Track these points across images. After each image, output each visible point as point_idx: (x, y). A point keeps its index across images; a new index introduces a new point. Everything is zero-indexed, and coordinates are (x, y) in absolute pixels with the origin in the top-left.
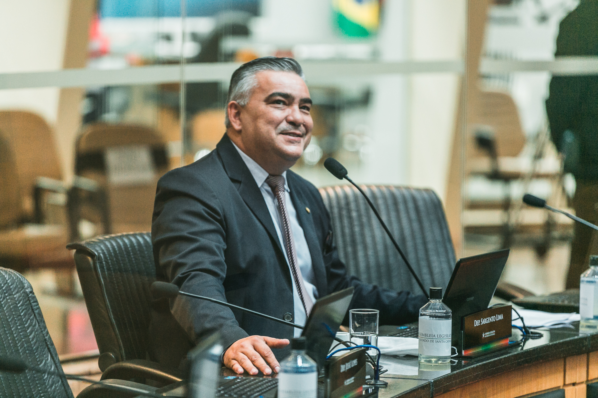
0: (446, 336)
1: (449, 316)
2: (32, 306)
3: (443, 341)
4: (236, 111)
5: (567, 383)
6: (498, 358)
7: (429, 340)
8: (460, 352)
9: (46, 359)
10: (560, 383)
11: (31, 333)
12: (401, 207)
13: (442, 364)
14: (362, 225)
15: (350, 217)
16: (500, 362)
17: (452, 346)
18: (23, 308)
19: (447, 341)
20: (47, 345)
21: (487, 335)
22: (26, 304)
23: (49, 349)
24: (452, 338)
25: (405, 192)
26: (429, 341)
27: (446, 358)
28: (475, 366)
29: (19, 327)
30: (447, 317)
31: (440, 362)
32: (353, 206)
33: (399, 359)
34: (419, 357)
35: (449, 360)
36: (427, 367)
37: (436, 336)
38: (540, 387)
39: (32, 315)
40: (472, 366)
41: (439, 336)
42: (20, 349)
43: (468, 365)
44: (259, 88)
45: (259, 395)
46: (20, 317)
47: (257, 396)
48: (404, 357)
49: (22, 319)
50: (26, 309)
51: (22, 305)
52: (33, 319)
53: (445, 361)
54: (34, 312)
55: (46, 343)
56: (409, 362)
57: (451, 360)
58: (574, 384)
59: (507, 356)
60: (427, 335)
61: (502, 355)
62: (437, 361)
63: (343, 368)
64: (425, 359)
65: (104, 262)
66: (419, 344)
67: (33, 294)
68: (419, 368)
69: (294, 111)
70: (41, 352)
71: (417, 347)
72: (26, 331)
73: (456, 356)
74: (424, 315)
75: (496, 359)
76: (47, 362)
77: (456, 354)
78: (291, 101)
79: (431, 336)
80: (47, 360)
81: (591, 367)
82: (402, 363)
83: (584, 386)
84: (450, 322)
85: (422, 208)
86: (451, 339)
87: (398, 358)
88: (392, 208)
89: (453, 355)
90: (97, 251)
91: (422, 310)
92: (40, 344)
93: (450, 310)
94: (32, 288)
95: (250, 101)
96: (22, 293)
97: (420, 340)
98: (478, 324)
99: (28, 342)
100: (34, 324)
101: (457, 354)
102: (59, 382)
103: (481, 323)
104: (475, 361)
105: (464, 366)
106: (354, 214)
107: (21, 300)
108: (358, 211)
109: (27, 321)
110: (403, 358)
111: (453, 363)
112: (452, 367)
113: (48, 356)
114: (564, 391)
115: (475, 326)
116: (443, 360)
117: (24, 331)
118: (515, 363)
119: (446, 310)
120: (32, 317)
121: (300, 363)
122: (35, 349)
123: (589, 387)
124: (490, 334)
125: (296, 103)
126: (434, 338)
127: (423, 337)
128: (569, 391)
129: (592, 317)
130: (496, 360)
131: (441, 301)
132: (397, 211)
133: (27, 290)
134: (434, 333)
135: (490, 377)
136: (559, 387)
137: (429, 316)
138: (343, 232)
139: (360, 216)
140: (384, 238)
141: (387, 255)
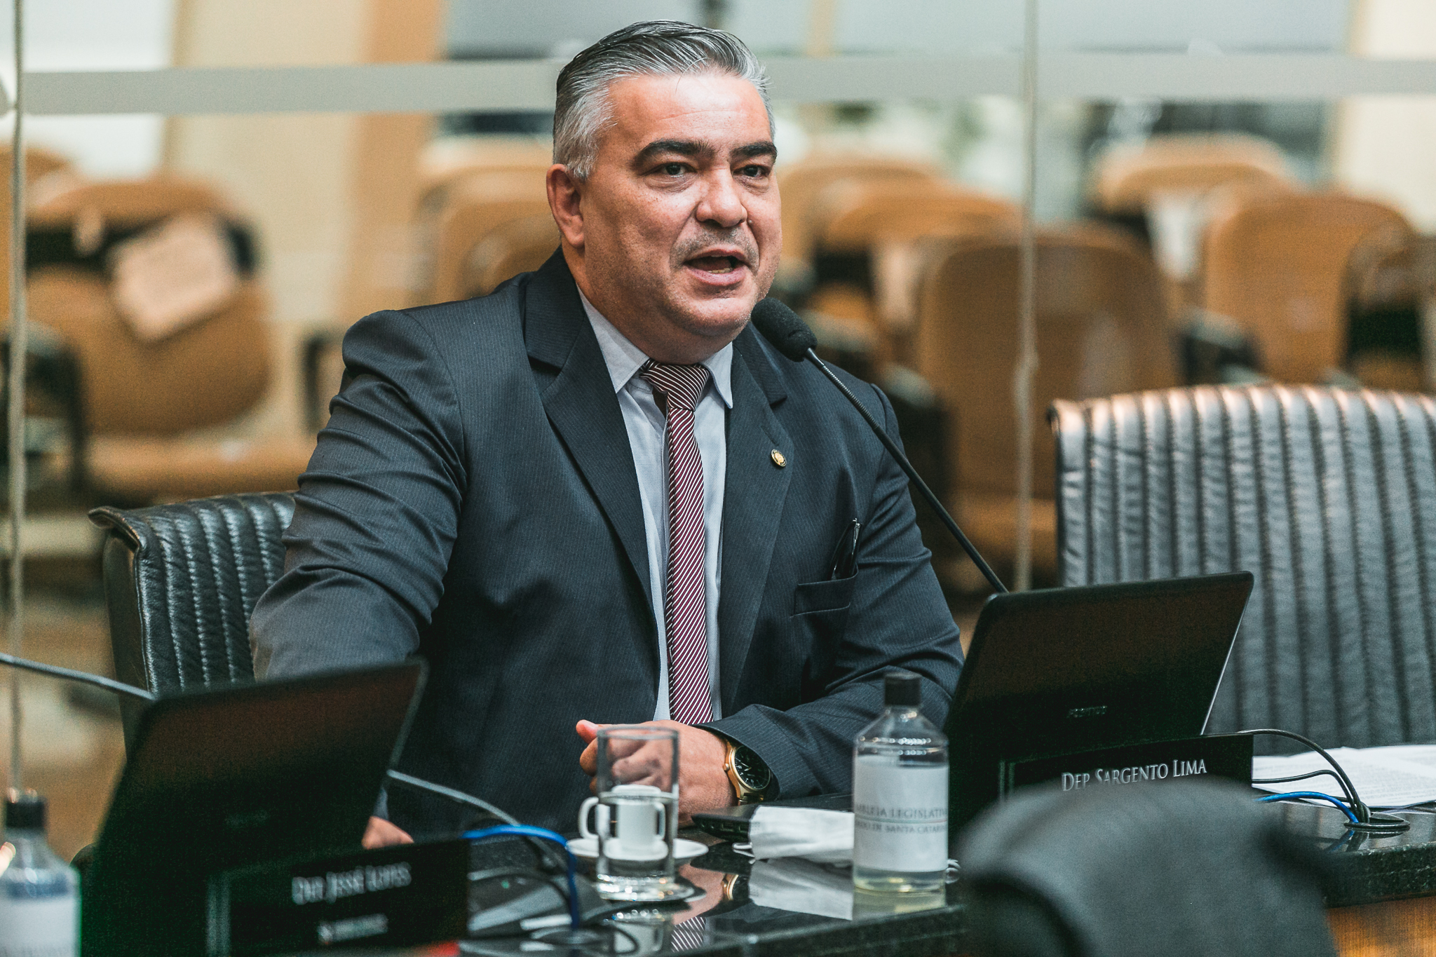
4: (570, 191)
12: (1393, 453)
15: (1228, 478)
32: (1240, 444)
44: (619, 130)
65: (169, 566)
69: (715, 185)
78: (707, 159)
88: (1363, 454)
95: (597, 164)
106: (1239, 469)
108: (1256, 461)
125: (722, 164)
132: (1379, 466)
138: (1199, 519)
139: (1258, 476)
140: (1326, 539)
141: (1330, 588)
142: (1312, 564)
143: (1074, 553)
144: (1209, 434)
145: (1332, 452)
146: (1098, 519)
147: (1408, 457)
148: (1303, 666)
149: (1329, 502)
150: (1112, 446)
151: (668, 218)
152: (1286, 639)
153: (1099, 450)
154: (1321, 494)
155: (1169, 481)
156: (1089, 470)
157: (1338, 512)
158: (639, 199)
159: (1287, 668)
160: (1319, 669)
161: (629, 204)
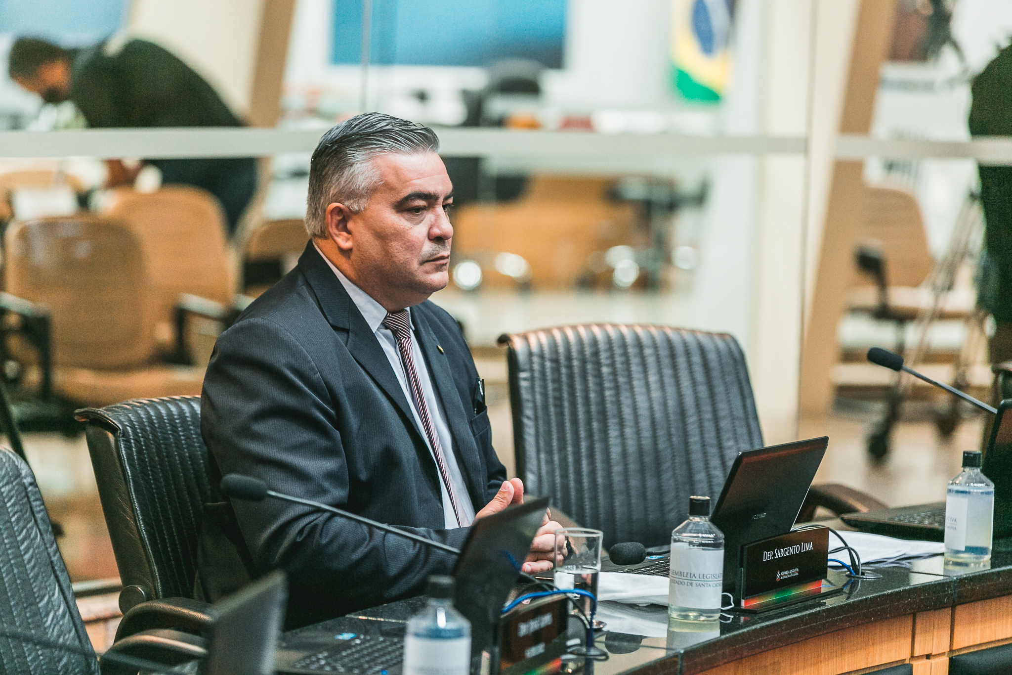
0: (713, 577)
1: (720, 544)
2: (31, 508)
3: (708, 585)
5: (916, 654)
6: (799, 614)
7: (686, 581)
8: (737, 603)
9: (51, 593)
10: (905, 654)
11: (27, 550)
12: (681, 361)
13: (706, 623)
14: (617, 388)
15: (599, 375)
16: (802, 621)
17: (723, 592)
18: (16, 508)
19: (714, 585)
20: (54, 571)
21: (785, 575)
22: (21, 502)
23: (56, 577)
24: (723, 580)
25: (689, 338)
26: (686, 583)
27: (713, 611)
28: (758, 626)
29: (6, 541)
30: (716, 546)
31: (702, 618)
32: (604, 356)
33: (639, 610)
34: (669, 609)
35: (717, 616)
36: (681, 625)
37: (697, 576)
38: (870, 660)
39: (31, 521)
40: (753, 627)
41: (701, 576)
42: (6, 577)
43: (747, 624)
44: (385, 185)
45: (382, 670)
46: (9, 524)
47: (378, 672)
48: (647, 607)
49: (13, 528)
50: (21, 511)
51: (13, 505)
52: (32, 528)
53: (711, 617)
54: (34, 516)
55: (53, 568)
56: (654, 616)
57: (721, 615)
58: (928, 657)
59: (814, 611)
60: (682, 574)
61: (806, 608)
62: (698, 616)
63: (524, 629)
64: (679, 613)
65: (132, 441)
66: (670, 588)
67: (36, 486)
68: (669, 626)
69: (438, 217)
70: (42, 582)
71: (666, 591)
72: (19, 548)
73: (732, 608)
74: (679, 541)
75: (796, 616)
76: (53, 599)
77: (731, 605)
78: (433, 202)
79: (688, 576)
80: (53, 595)
81: (957, 629)
82: (642, 618)
83: (945, 660)
84: (721, 553)
85: (714, 364)
86: (722, 582)
87: (636, 609)
88: (666, 361)
89: (726, 607)
90: (121, 423)
91: (677, 532)
92: (42, 570)
93: (721, 535)
94: (33, 477)
95: (369, 204)
96: (16, 484)
97: (672, 581)
98: (769, 557)
99: (21, 565)
100: (32, 536)
101: (733, 605)
102: (70, 631)
103: (774, 555)
104: (759, 619)
105: (742, 627)
106: (605, 370)
107: (12, 497)
108: (613, 365)
109: (22, 531)
110: (645, 608)
111: (726, 620)
112: (722, 625)
113: (55, 589)
114: (911, 667)
115: (764, 560)
116: (707, 615)
117: (14, 547)
118: (828, 622)
119: (715, 535)
120: (29, 525)
121: (442, 621)
122: (32, 577)
123: (952, 662)
124: (789, 574)
125: (440, 204)
126: (694, 578)
127: (677, 576)
128: (920, 668)
129: (963, 549)
130: (796, 618)
131: (707, 519)
132: (675, 367)
133: (25, 481)
134: (694, 571)
135: (784, 645)
136: (904, 660)
137: (688, 544)
138: (587, 398)
139: (614, 373)
140: (651, 409)
141: (655, 437)
142: (645, 424)
143: (528, 418)
144: (588, 351)
145: (651, 361)
146: (538, 397)
147: (690, 364)
148: (643, 481)
149: (651, 389)
150: (542, 356)
151: (418, 238)
152: (633, 467)
153: (536, 359)
154: (647, 385)
155: (571, 376)
156: (532, 370)
157: (656, 394)
158: (402, 227)
159: (634, 482)
160: (651, 483)
161: (395, 229)
